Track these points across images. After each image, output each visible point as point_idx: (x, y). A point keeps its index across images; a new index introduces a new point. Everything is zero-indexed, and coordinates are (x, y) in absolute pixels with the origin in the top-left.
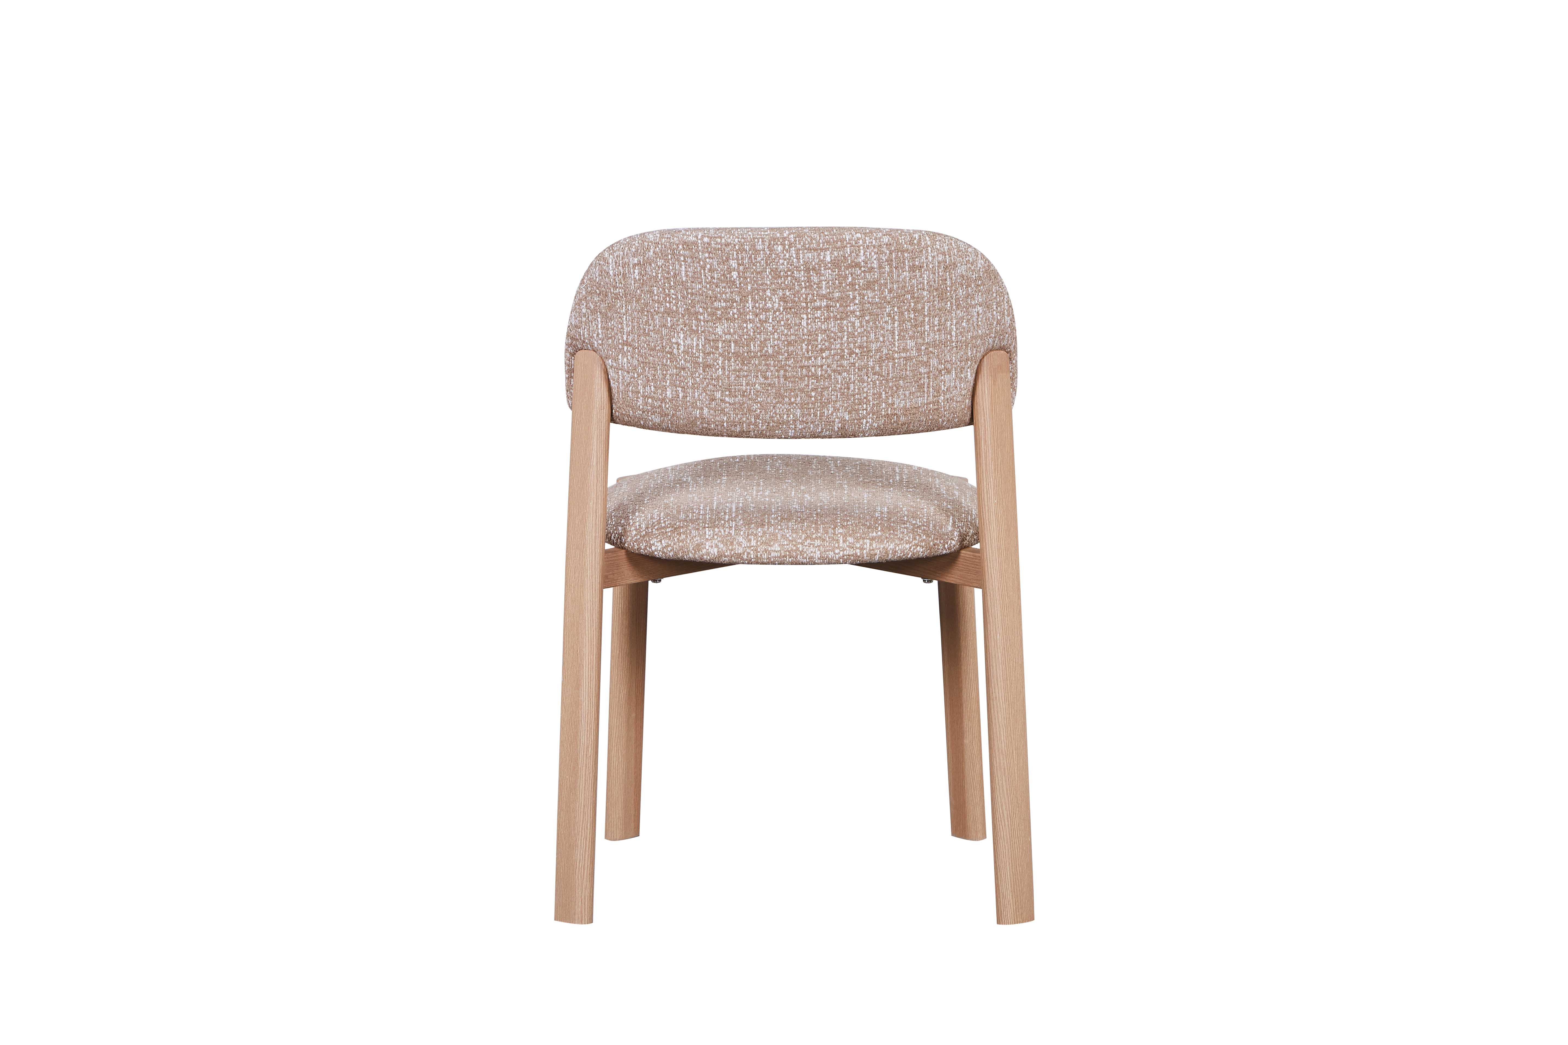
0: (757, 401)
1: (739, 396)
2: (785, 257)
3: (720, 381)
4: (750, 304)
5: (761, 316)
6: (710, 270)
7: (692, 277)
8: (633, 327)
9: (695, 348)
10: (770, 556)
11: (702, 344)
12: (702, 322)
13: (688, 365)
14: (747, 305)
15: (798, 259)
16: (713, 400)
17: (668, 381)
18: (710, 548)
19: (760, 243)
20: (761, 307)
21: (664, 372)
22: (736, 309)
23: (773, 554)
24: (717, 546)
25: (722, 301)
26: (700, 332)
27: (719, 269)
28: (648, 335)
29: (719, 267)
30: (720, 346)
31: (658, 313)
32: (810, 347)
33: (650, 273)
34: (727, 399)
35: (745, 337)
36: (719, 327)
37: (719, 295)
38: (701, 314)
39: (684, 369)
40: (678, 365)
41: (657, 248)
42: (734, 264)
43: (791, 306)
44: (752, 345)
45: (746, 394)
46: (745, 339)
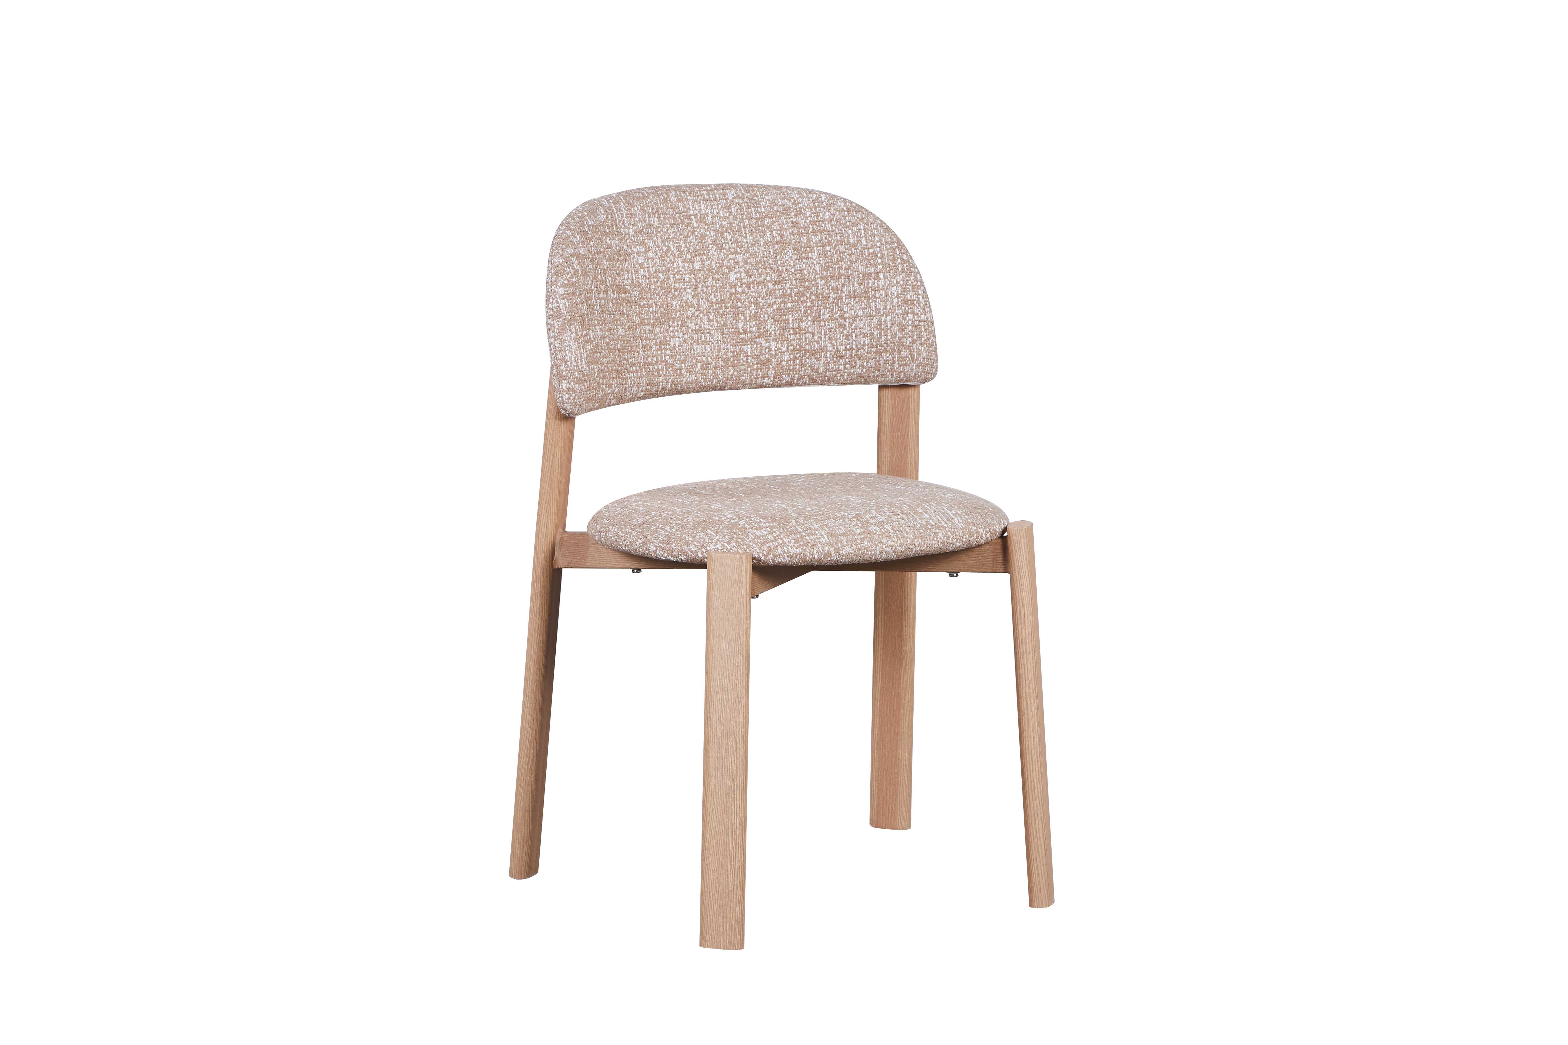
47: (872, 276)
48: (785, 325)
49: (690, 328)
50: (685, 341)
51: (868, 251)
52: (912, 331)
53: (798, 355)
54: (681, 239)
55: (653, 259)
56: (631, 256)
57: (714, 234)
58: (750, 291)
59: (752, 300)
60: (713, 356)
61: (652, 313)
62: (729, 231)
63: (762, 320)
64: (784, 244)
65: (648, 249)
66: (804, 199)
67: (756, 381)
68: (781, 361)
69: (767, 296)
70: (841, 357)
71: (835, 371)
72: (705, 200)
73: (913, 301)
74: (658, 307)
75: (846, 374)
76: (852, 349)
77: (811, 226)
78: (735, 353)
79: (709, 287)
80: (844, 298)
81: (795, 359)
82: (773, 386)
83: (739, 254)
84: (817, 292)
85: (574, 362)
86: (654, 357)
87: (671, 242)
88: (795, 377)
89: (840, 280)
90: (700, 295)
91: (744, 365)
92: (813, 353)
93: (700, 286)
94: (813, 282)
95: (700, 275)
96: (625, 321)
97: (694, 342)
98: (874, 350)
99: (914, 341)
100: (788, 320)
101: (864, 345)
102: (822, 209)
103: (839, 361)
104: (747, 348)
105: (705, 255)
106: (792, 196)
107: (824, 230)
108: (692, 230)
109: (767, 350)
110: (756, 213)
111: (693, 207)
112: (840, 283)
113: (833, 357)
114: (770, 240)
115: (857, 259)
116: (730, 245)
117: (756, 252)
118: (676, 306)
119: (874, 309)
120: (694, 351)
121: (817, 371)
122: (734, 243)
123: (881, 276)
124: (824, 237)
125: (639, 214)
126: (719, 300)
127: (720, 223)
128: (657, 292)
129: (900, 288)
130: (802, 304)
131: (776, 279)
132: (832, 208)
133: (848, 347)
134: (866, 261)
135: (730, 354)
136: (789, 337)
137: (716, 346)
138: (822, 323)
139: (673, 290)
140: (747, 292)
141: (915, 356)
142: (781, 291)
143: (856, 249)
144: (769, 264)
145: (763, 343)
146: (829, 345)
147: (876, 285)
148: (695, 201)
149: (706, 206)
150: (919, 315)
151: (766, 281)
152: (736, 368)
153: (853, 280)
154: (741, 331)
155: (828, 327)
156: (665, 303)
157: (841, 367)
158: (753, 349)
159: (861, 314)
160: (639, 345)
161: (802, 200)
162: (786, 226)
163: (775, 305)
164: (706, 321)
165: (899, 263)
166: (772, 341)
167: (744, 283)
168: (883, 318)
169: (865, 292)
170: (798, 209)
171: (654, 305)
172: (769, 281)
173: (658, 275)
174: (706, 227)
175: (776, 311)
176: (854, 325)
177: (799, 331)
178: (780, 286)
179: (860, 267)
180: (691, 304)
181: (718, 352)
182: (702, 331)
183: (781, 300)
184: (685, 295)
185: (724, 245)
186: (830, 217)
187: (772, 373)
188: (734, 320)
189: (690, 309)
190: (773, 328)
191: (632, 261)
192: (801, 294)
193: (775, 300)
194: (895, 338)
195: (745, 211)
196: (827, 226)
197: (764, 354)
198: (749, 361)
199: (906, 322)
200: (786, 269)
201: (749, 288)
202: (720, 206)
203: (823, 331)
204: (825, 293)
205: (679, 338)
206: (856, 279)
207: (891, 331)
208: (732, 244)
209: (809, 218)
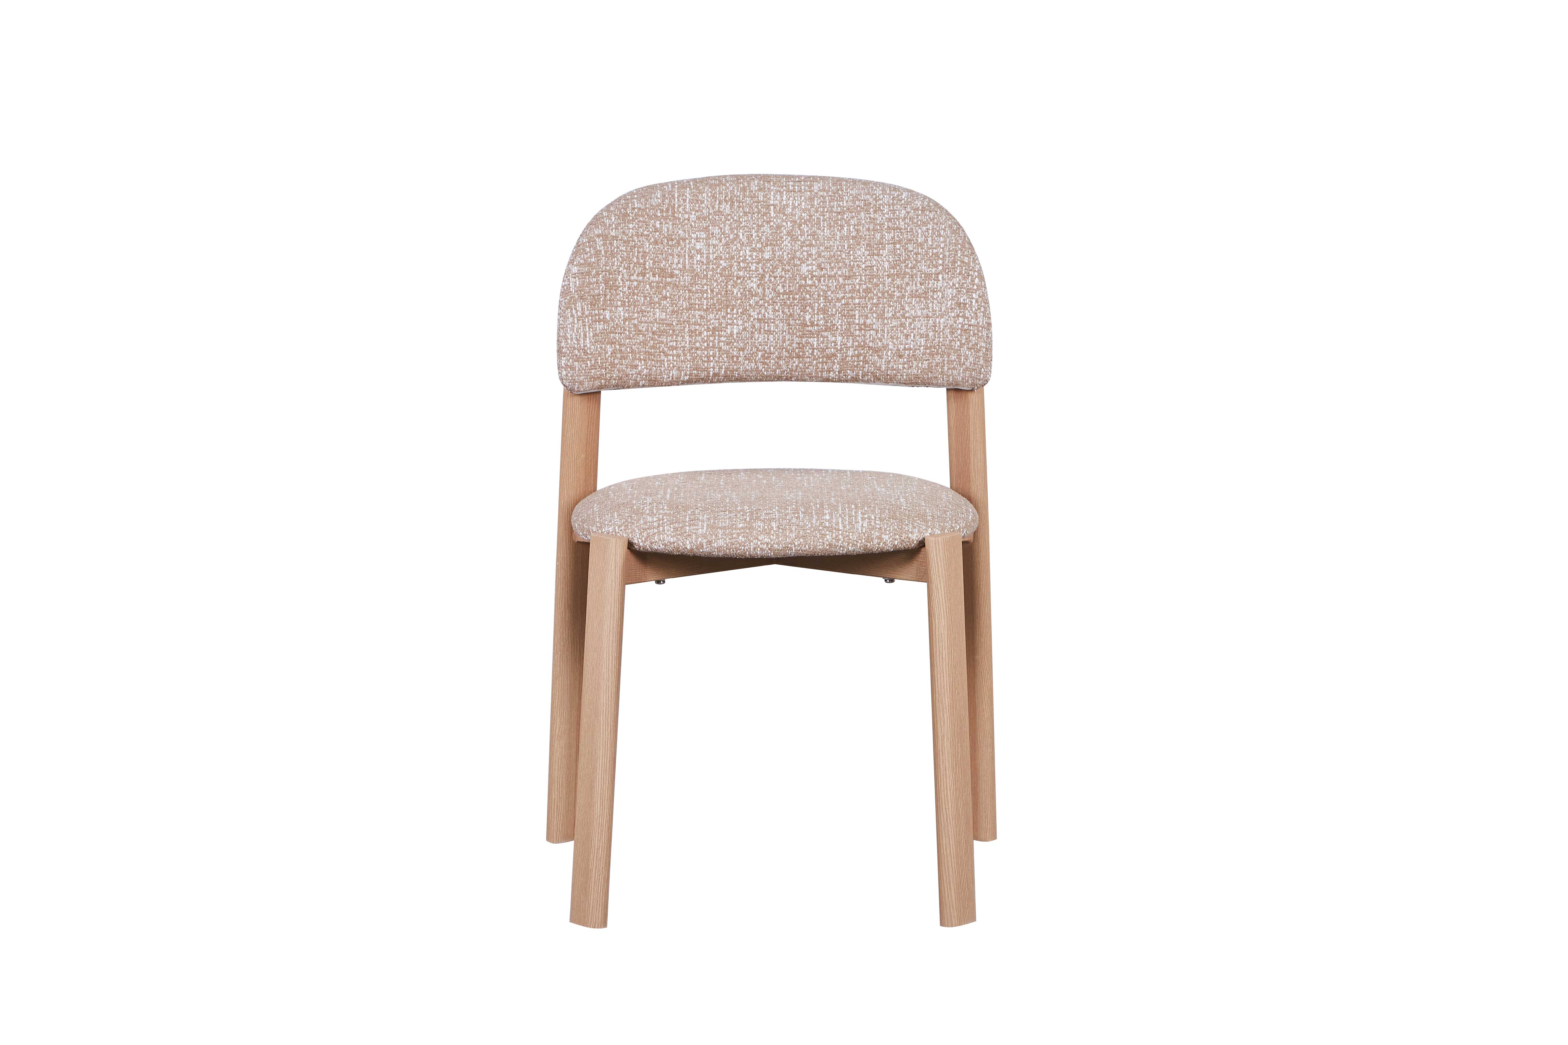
47: (932, 277)
48: (851, 320)
49: (752, 316)
50: (744, 329)
51: (933, 251)
52: (961, 335)
53: (862, 352)
54: (753, 228)
55: (715, 246)
56: (687, 241)
57: (791, 225)
58: (820, 285)
59: (821, 293)
60: (776, 346)
61: (707, 298)
62: (808, 223)
63: (830, 313)
64: (859, 240)
65: (711, 235)
66: (885, 196)
67: (822, 375)
68: (846, 356)
69: (837, 291)
70: (901, 356)
71: (895, 370)
72: (788, 191)
73: (965, 304)
74: (715, 294)
75: (905, 374)
76: (910, 349)
77: (886, 223)
78: (801, 345)
79: (777, 277)
80: (906, 297)
81: (858, 356)
82: (840, 381)
83: (814, 246)
84: (883, 289)
85: (574, 340)
86: (704, 342)
87: (741, 231)
88: (859, 373)
89: (905, 279)
90: (766, 285)
91: (810, 357)
92: (877, 351)
93: (767, 276)
94: (881, 279)
95: (769, 265)
96: (668, 305)
97: (756, 330)
98: (928, 351)
99: (962, 345)
100: (855, 315)
101: (920, 346)
102: (899, 207)
103: (899, 361)
104: (814, 341)
105: (777, 246)
106: (875, 193)
107: (897, 228)
108: (768, 219)
109: (833, 344)
110: (837, 207)
111: (774, 197)
112: (905, 282)
113: (894, 356)
114: (846, 235)
115: (922, 259)
116: (806, 237)
117: (831, 246)
118: (737, 294)
119: (931, 310)
120: (755, 339)
121: (879, 369)
122: (810, 236)
123: (940, 277)
124: (896, 235)
125: (707, 200)
126: (787, 291)
127: (800, 214)
128: (715, 278)
129: (955, 291)
130: (869, 301)
131: (847, 274)
132: (908, 206)
133: (907, 346)
134: (929, 262)
135: (795, 345)
136: (855, 333)
137: (781, 336)
138: (886, 321)
139: (735, 278)
140: (817, 285)
141: (962, 361)
142: (850, 286)
143: (922, 249)
144: (842, 259)
145: (829, 336)
146: (890, 343)
147: (935, 286)
148: (777, 191)
149: (788, 197)
150: (970, 319)
151: (837, 276)
152: (801, 359)
153: (916, 280)
154: (808, 323)
155: (891, 325)
156: (724, 290)
157: (901, 367)
158: (819, 342)
159: (920, 315)
160: (684, 329)
161: (884, 197)
162: (863, 222)
163: (844, 300)
164: (771, 311)
165: (958, 266)
166: (838, 336)
167: (815, 276)
168: (937, 320)
169: (925, 293)
170: (877, 206)
171: (709, 291)
172: (840, 276)
173: (719, 262)
174: (784, 218)
175: (844, 306)
176: (913, 325)
177: (865, 327)
178: (850, 281)
179: (923, 267)
180: (755, 292)
181: (782, 342)
182: (766, 321)
183: (850, 295)
184: (749, 284)
185: (799, 237)
186: (905, 215)
187: (836, 367)
188: (801, 311)
189: (754, 298)
190: (840, 323)
191: (688, 246)
192: (869, 290)
193: (844, 294)
194: (946, 341)
195: (827, 204)
196: (901, 224)
197: (829, 348)
198: (815, 354)
199: (956, 325)
200: (858, 265)
201: (819, 281)
202: (803, 198)
203: (886, 329)
204: (890, 291)
205: (738, 325)
206: (919, 279)
207: (943, 334)
208: (808, 236)
209: (886, 215)
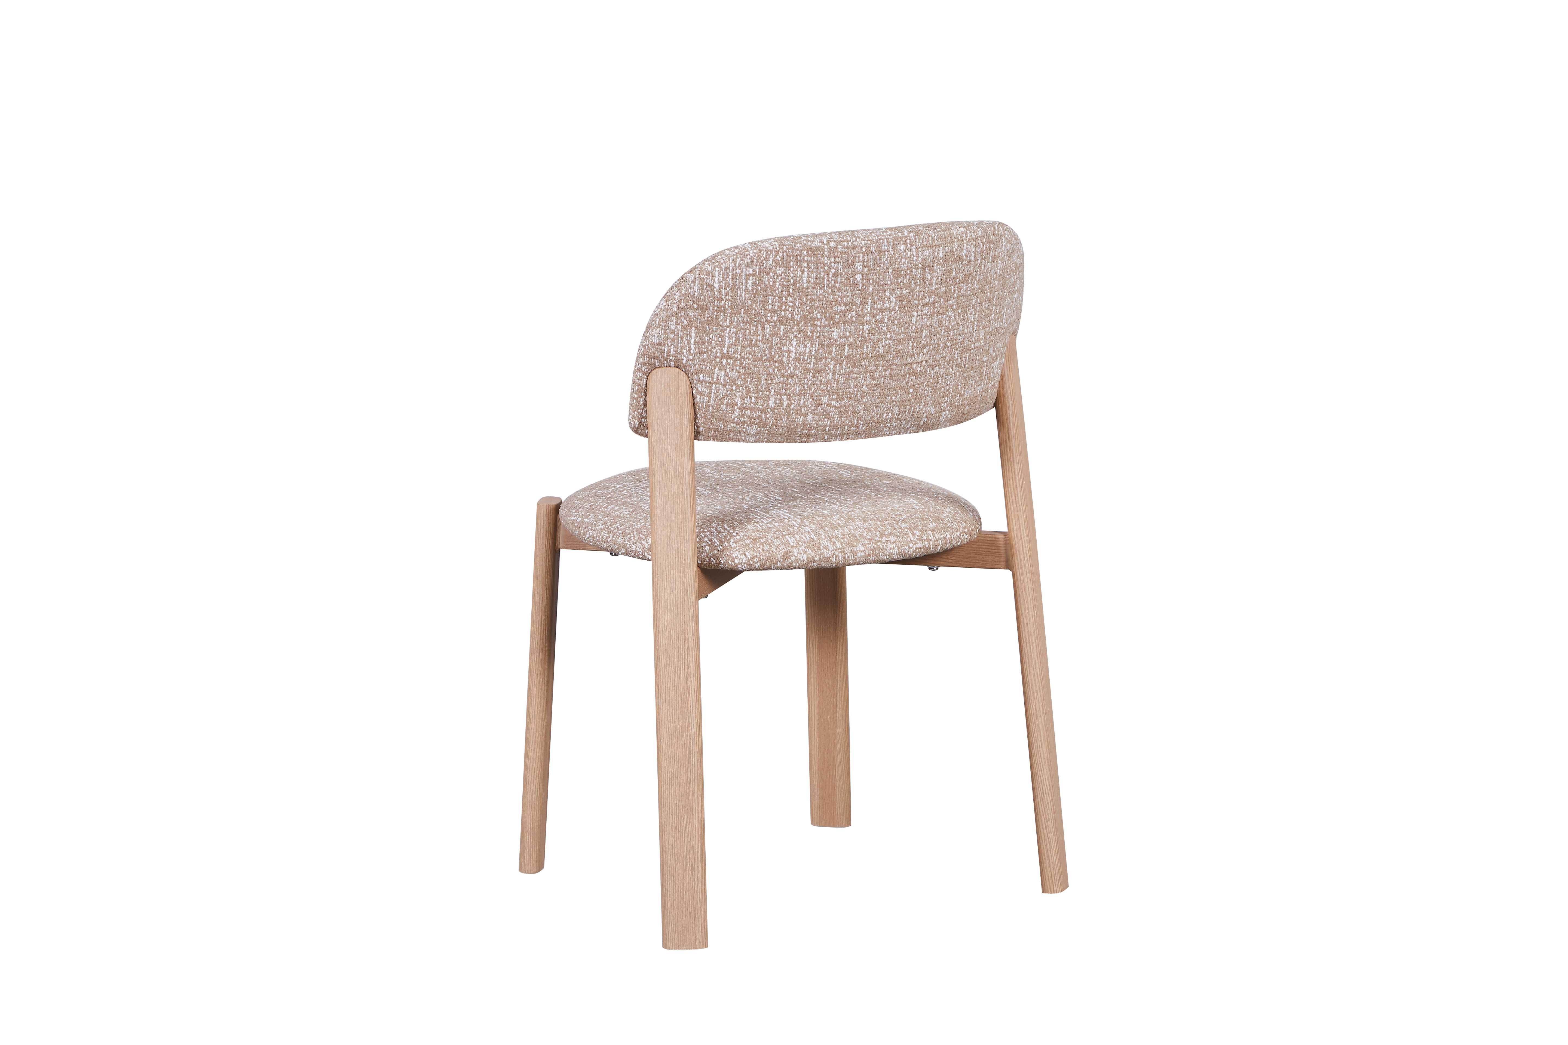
0: (862, 402)
1: (846, 399)
2: (907, 256)
3: (829, 385)
4: (868, 307)
5: (878, 317)
6: (834, 274)
7: (814, 283)
8: (737, 339)
9: (807, 354)
10: (856, 557)
11: (815, 350)
12: (819, 328)
13: (798, 372)
14: (866, 307)
15: (917, 256)
16: (819, 405)
17: (773, 391)
18: (799, 555)
19: (886, 244)
20: (879, 308)
21: (769, 382)
22: (855, 312)
23: (859, 554)
24: (805, 552)
25: (842, 305)
26: (815, 337)
27: (844, 273)
28: (755, 345)
29: (844, 271)
30: (834, 350)
31: (769, 322)
32: (915, 344)
33: (766, 283)
34: (833, 403)
35: (860, 339)
36: (835, 331)
37: (840, 299)
38: (818, 320)
39: (792, 377)
40: (786, 373)
41: (778, 257)
42: (859, 266)
43: (906, 305)
44: (865, 347)
45: (852, 396)
46: (860, 341)
